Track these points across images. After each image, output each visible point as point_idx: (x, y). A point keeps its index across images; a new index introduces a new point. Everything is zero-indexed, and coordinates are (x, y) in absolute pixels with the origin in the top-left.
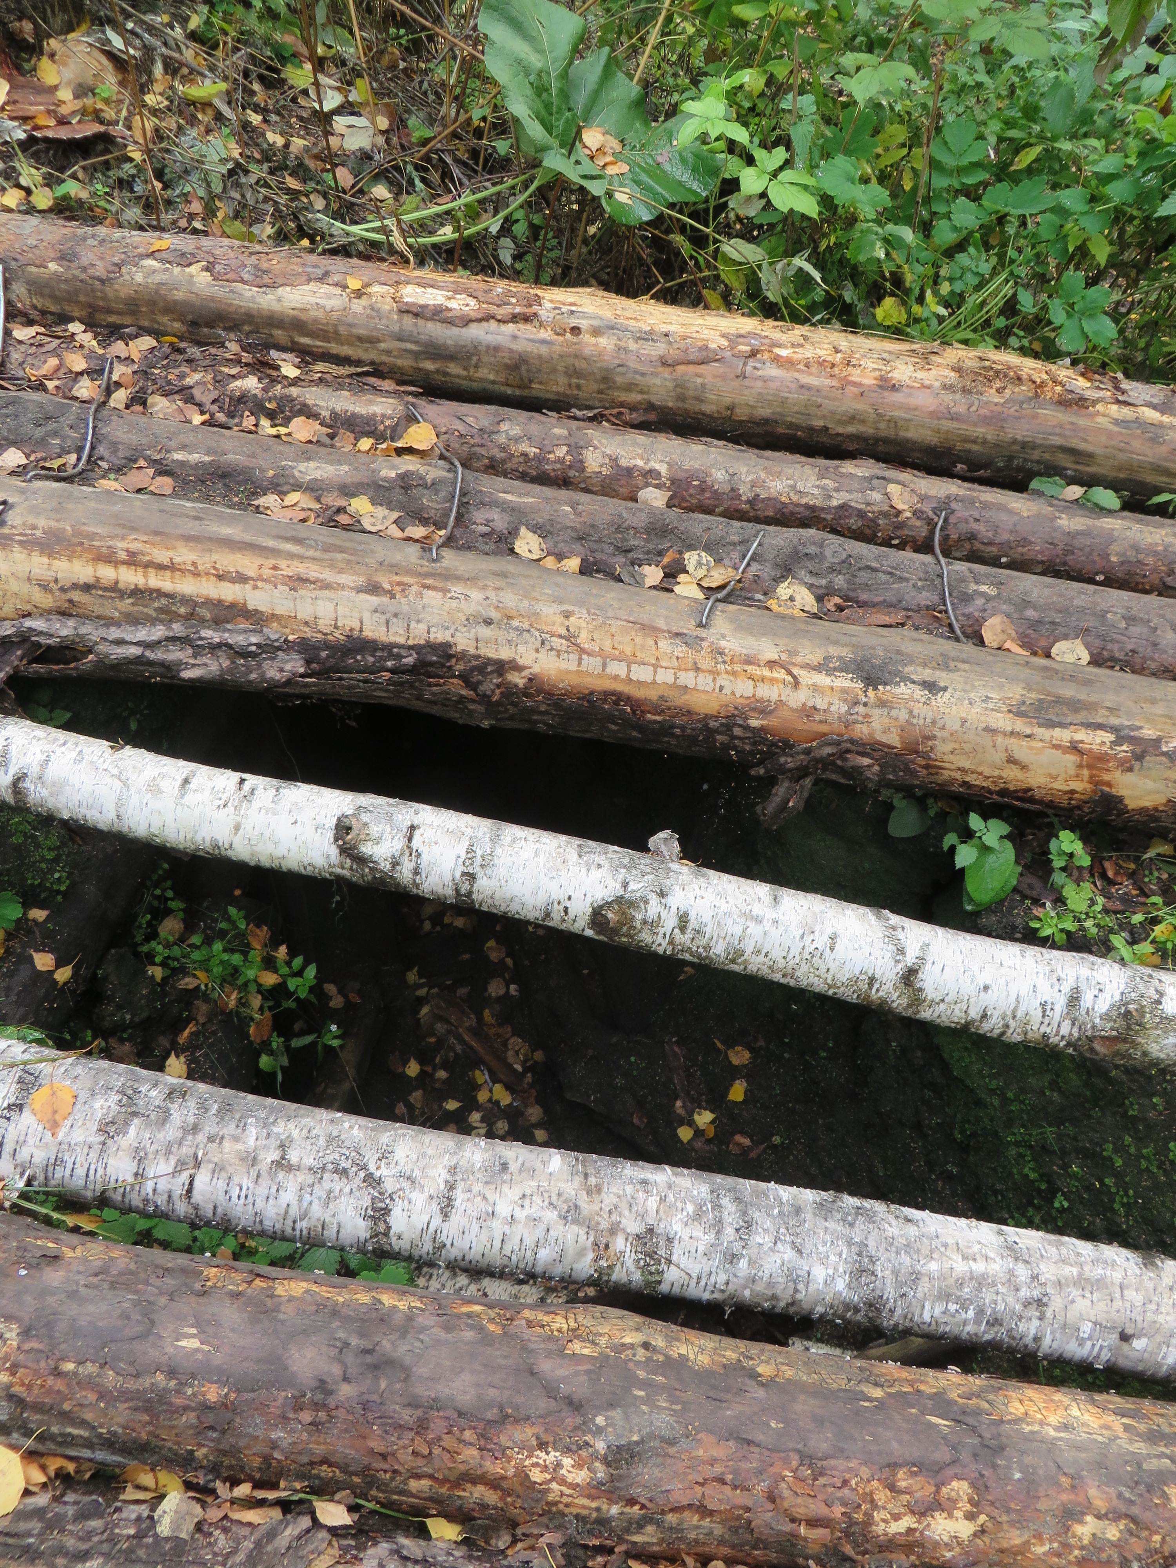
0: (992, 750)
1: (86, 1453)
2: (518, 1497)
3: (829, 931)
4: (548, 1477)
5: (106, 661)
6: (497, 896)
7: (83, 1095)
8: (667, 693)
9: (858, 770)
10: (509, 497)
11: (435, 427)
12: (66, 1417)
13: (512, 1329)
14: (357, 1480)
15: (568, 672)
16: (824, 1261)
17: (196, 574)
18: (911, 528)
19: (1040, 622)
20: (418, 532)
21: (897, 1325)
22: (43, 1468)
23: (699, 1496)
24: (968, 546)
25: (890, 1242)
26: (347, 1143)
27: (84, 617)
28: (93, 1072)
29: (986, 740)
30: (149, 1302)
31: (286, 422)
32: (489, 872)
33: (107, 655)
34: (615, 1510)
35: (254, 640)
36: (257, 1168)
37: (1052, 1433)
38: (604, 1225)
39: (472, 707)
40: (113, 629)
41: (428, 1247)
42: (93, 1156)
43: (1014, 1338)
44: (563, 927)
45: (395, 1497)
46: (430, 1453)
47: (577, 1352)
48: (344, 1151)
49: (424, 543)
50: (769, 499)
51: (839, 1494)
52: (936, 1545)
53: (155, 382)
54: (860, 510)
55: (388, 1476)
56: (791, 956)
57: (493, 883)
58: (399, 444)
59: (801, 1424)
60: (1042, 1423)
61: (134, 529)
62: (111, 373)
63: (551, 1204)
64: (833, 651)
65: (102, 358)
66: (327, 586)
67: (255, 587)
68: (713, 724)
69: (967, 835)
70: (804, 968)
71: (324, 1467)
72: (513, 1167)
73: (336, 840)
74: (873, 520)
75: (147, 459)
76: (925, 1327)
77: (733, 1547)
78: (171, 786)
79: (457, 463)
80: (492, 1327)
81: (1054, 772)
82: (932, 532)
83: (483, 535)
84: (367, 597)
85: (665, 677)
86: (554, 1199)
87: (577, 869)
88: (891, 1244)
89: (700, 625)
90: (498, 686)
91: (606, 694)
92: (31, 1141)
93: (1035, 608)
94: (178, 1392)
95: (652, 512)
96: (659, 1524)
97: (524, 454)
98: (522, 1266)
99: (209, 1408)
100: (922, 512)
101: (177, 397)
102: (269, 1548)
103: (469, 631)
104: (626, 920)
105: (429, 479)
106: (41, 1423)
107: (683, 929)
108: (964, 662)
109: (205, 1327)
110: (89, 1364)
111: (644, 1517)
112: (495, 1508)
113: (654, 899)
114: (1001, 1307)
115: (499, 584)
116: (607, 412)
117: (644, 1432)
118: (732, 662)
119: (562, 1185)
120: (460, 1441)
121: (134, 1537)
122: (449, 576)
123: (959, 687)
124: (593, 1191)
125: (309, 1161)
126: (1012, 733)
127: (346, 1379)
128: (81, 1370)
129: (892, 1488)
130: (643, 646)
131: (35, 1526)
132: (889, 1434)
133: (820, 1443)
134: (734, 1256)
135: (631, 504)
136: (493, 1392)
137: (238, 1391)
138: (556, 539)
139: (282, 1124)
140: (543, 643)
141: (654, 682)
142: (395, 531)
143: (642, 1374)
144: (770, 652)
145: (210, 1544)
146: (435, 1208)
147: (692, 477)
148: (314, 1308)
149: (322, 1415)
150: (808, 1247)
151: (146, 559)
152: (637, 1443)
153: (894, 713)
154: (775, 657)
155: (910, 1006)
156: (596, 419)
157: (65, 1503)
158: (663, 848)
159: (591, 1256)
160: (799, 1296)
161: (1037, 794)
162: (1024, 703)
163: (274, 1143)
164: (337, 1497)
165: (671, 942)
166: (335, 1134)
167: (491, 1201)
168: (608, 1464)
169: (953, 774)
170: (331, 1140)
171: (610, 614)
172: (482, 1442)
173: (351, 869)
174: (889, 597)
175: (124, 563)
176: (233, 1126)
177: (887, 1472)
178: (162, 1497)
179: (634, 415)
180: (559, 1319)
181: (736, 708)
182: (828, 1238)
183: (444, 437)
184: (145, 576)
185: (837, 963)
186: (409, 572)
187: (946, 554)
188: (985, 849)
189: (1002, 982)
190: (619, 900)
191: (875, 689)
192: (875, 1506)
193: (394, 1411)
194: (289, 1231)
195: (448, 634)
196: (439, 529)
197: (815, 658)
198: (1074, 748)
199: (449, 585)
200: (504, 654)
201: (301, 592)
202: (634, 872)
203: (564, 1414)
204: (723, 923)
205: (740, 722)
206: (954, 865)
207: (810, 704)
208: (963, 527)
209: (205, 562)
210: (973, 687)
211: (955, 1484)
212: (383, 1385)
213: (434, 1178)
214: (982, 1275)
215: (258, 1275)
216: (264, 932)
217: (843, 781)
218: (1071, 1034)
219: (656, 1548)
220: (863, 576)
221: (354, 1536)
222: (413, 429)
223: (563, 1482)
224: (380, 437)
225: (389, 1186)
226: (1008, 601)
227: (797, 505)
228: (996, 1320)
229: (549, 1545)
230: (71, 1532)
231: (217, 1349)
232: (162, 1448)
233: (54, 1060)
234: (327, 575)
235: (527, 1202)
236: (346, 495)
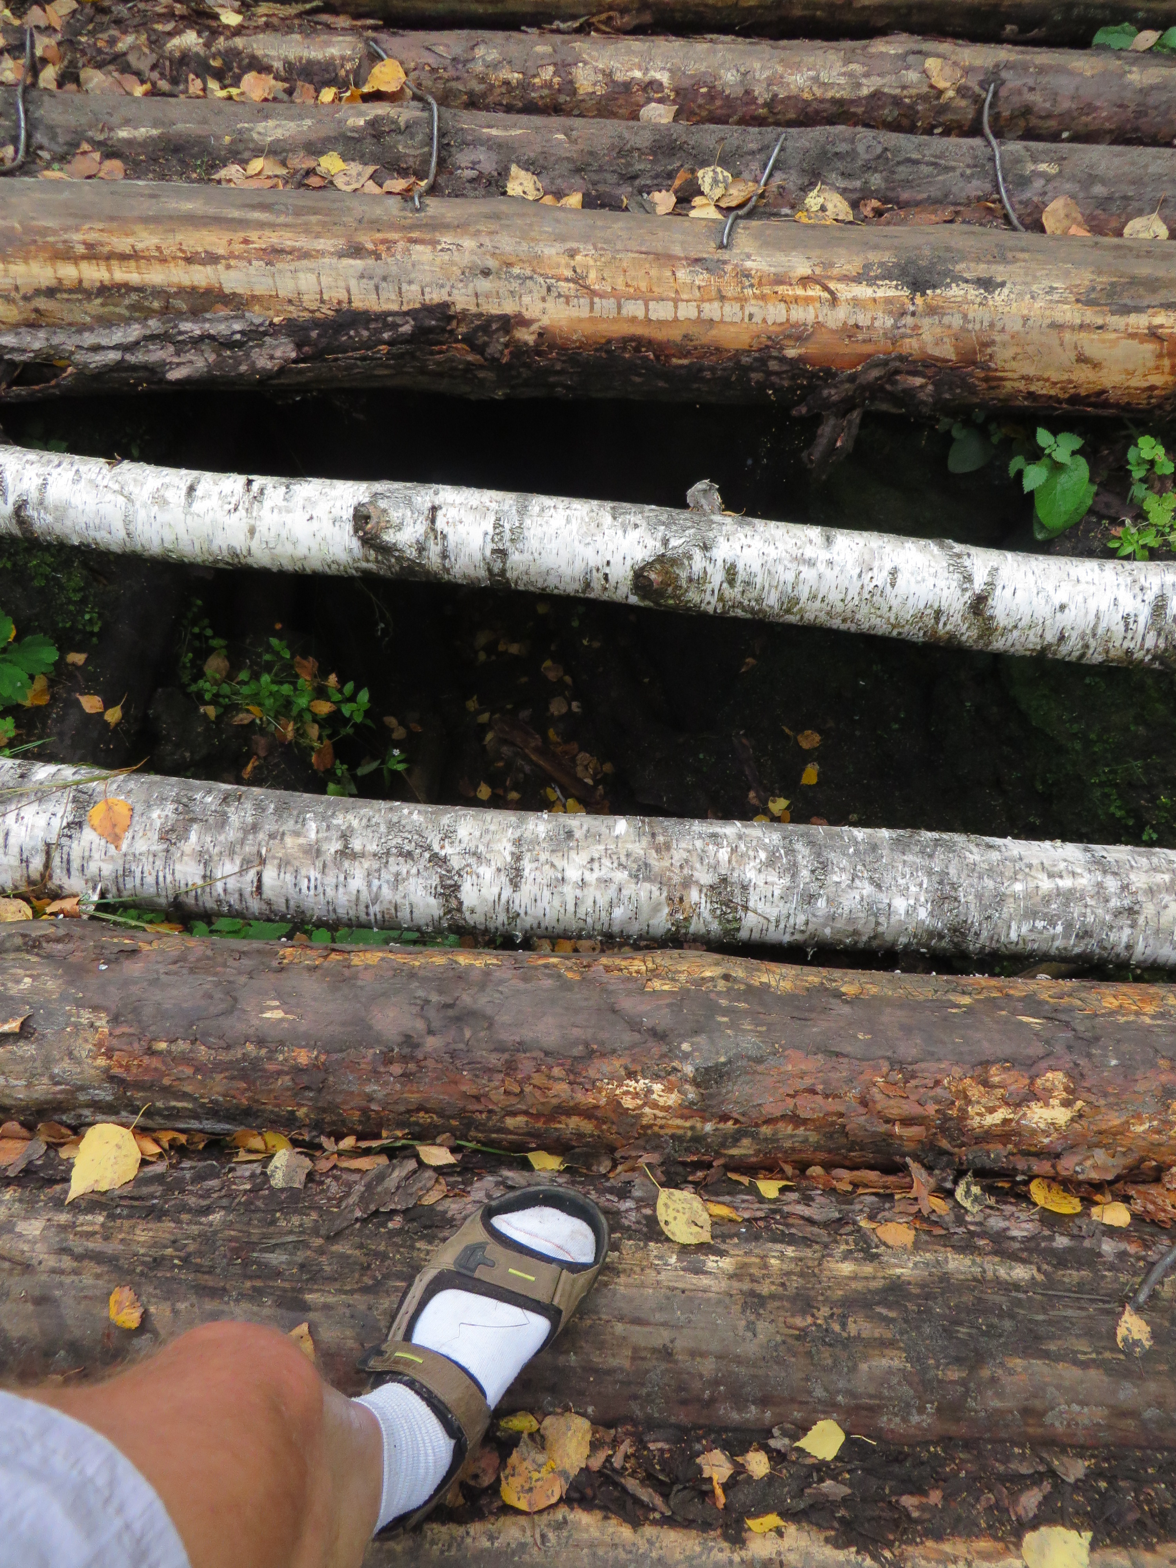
0: (1059, 350)
1: (194, 1124)
2: (613, 1123)
3: (888, 566)
4: (640, 1102)
5: (87, 372)
6: (532, 571)
7: (139, 808)
8: (693, 330)
9: (910, 393)
10: (494, 132)
11: (402, 63)
12: (168, 1092)
13: (590, 974)
14: (455, 1123)
15: (580, 320)
16: (904, 892)
17: (163, 260)
18: (955, 110)
19: (1110, 199)
20: (398, 184)
21: (983, 947)
22: (157, 1141)
23: (791, 1107)
24: (1022, 123)
25: (972, 868)
26: (408, 828)
27: (55, 326)
28: (145, 786)
29: (1052, 339)
30: (229, 982)
31: (236, 83)
32: (520, 546)
33: (86, 365)
34: (709, 1127)
35: (237, 327)
36: (321, 859)
37: (1148, 1020)
38: (676, 879)
39: (481, 374)
40: (86, 335)
41: (502, 918)
42: (159, 863)
43: (1105, 948)
44: (605, 597)
45: (494, 1136)
46: (522, 1091)
47: (658, 988)
48: (406, 835)
49: (406, 195)
50: (789, 98)
51: (932, 1093)
52: (1034, 1132)
53: (83, 52)
54: (894, 97)
55: (484, 1116)
56: (849, 598)
57: (526, 557)
58: (366, 89)
59: (889, 1034)
60: (1137, 1014)
61: (87, 217)
62: (33, 46)
63: (620, 865)
64: (874, 257)
65: (20, 30)
66: (306, 255)
67: (228, 267)
68: (745, 360)
69: (1036, 454)
70: (865, 609)
71: (421, 1114)
72: (578, 834)
73: (356, 531)
74: (911, 107)
75: (91, 141)
76: (1012, 947)
77: (830, 1151)
78: (176, 496)
79: (431, 99)
80: (570, 975)
81: (1131, 367)
82: (980, 112)
83: (472, 181)
84: (352, 262)
85: (688, 311)
86: (623, 859)
87: (612, 531)
88: (973, 870)
89: (721, 246)
90: (506, 345)
91: (626, 340)
92: (96, 855)
93: (1103, 182)
94: (270, 1059)
95: (656, 128)
96: (754, 1136)
97: (507, 83)
98: (598, 927)
99: (302, 1070)
100: (967, 88)
101: (111, 67)
102: (379, 1189)
103: (466, 286)
104: (671, 580)
105: (402, 121)
106: (145, 1100)
107: (731, 582)
108: (1023, 250)
109: (285, 999)
110: (180, 1042)
111: (738, 1131)
112: (592, 1136)
113: (697, 554)
114: (1090, 919)
115: (493, 227)
116: (594, 20)
117: (731, 1054)
118: (760, 284)
119: (630, 846)
120: (549, 1077)
121: (250, 1191)
122: (438, 226)
123: (1018, 280)
124: (663, 849)
125: (372, 847)
126: (1081, 326)
127: (431, 1032)
128: (173, 1048)
129: (985, 1083)
130: (659, 279)
131: (158, 1189)
132: (979, 1035)
133: (909, 1049)
134: (811, 896)
135: (631, 123)
136: (576, 1032)
137: (328, 1052)
138: (552, 174)
139: (341, 816)
140: (549, 289)
141: (676, 320)
142: (371, 187)
143: (724, 1002)
144: (803, 269)
145: (323, 1191)
146: (503, 879)
147: (698, 84)
148: (391, 973)
149: (412, 1067)
150: (888, 879)
151: (106, 249)
152: (724, 1064)
153: (946, 320)
154: (808, 272)
155: (980, 637)
156: (582, 30)
157: (182, 1169)
158: (703, 501)
159: (666, 910)
160: (880, 929)
161: (1113, 397)
162: (1094, 289)
163: (335, 834)
164: (438, 1140)
165: (721, 599)
166: (395, 819)
167: (560, 868)
168: (697, 1085)
169: (1016, 384)
170: (391, 826)
171: (619, 246)
172: (572, 1077)
173: (377, 561)
174: (934, 192)
175: (84, 257)
176: (291, 822)
177: (979, 1070)
178: (272, 1156)
179: (626, 19)
180: (636, 962)
181: (769, 338)
182: (907, 870)
183: (413, 75)
184: (109, 270)
185: (899, 599)
186: (393, 226)
187: (998, 135)
188: (1057, 467)
189: (1080, 599)
190: (661, 559)
191: (924, 294)
192: (969, 1102)
193: (482, 1056)
194: (363, 917)
195: (444, 291)
196: (422, 179)
197: (853, 267)
198: (1153, 334)
199: (438, 236)
200: (509, 308)
201: (279, 266)
202: (674, 528)
203: (649, 1044)
204: (773, 570)
205: (775, 353)
206: (1021, 488)
207: (851, 322)
208: (1016, 100)
209: (170, 243)
210: (1035, 277)
211: (1049, 1075)
212: (468, 1034)
213: (499, 852)
214: (1070, 890)
215: (334, 950)
216: (311, 663)
217: (894, 410)
218: (1156, 646)
219: (753, 1159)
220: (903, 172)
221: (459, 1174)
222: (377, 70)
223: (655, 1105)
224: (341, 84)
225: (456, 863)
226: (1073, 178)
227: (822, 101)
228: (1086, 932)
229: (648, 1165)
230: (191, 1193)
231: (301, 1017)
232: (264, 1111)
233: (105, 778)
234: (303, 242)
235: (596, 865)
236: (313, 153)
